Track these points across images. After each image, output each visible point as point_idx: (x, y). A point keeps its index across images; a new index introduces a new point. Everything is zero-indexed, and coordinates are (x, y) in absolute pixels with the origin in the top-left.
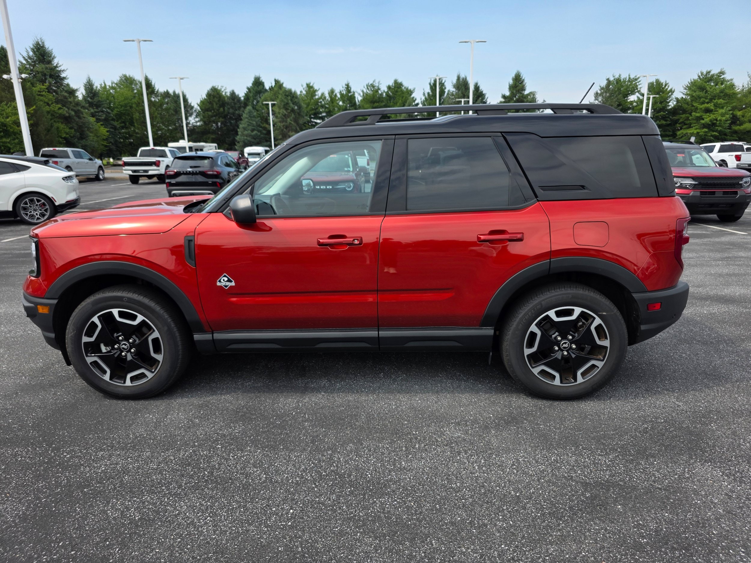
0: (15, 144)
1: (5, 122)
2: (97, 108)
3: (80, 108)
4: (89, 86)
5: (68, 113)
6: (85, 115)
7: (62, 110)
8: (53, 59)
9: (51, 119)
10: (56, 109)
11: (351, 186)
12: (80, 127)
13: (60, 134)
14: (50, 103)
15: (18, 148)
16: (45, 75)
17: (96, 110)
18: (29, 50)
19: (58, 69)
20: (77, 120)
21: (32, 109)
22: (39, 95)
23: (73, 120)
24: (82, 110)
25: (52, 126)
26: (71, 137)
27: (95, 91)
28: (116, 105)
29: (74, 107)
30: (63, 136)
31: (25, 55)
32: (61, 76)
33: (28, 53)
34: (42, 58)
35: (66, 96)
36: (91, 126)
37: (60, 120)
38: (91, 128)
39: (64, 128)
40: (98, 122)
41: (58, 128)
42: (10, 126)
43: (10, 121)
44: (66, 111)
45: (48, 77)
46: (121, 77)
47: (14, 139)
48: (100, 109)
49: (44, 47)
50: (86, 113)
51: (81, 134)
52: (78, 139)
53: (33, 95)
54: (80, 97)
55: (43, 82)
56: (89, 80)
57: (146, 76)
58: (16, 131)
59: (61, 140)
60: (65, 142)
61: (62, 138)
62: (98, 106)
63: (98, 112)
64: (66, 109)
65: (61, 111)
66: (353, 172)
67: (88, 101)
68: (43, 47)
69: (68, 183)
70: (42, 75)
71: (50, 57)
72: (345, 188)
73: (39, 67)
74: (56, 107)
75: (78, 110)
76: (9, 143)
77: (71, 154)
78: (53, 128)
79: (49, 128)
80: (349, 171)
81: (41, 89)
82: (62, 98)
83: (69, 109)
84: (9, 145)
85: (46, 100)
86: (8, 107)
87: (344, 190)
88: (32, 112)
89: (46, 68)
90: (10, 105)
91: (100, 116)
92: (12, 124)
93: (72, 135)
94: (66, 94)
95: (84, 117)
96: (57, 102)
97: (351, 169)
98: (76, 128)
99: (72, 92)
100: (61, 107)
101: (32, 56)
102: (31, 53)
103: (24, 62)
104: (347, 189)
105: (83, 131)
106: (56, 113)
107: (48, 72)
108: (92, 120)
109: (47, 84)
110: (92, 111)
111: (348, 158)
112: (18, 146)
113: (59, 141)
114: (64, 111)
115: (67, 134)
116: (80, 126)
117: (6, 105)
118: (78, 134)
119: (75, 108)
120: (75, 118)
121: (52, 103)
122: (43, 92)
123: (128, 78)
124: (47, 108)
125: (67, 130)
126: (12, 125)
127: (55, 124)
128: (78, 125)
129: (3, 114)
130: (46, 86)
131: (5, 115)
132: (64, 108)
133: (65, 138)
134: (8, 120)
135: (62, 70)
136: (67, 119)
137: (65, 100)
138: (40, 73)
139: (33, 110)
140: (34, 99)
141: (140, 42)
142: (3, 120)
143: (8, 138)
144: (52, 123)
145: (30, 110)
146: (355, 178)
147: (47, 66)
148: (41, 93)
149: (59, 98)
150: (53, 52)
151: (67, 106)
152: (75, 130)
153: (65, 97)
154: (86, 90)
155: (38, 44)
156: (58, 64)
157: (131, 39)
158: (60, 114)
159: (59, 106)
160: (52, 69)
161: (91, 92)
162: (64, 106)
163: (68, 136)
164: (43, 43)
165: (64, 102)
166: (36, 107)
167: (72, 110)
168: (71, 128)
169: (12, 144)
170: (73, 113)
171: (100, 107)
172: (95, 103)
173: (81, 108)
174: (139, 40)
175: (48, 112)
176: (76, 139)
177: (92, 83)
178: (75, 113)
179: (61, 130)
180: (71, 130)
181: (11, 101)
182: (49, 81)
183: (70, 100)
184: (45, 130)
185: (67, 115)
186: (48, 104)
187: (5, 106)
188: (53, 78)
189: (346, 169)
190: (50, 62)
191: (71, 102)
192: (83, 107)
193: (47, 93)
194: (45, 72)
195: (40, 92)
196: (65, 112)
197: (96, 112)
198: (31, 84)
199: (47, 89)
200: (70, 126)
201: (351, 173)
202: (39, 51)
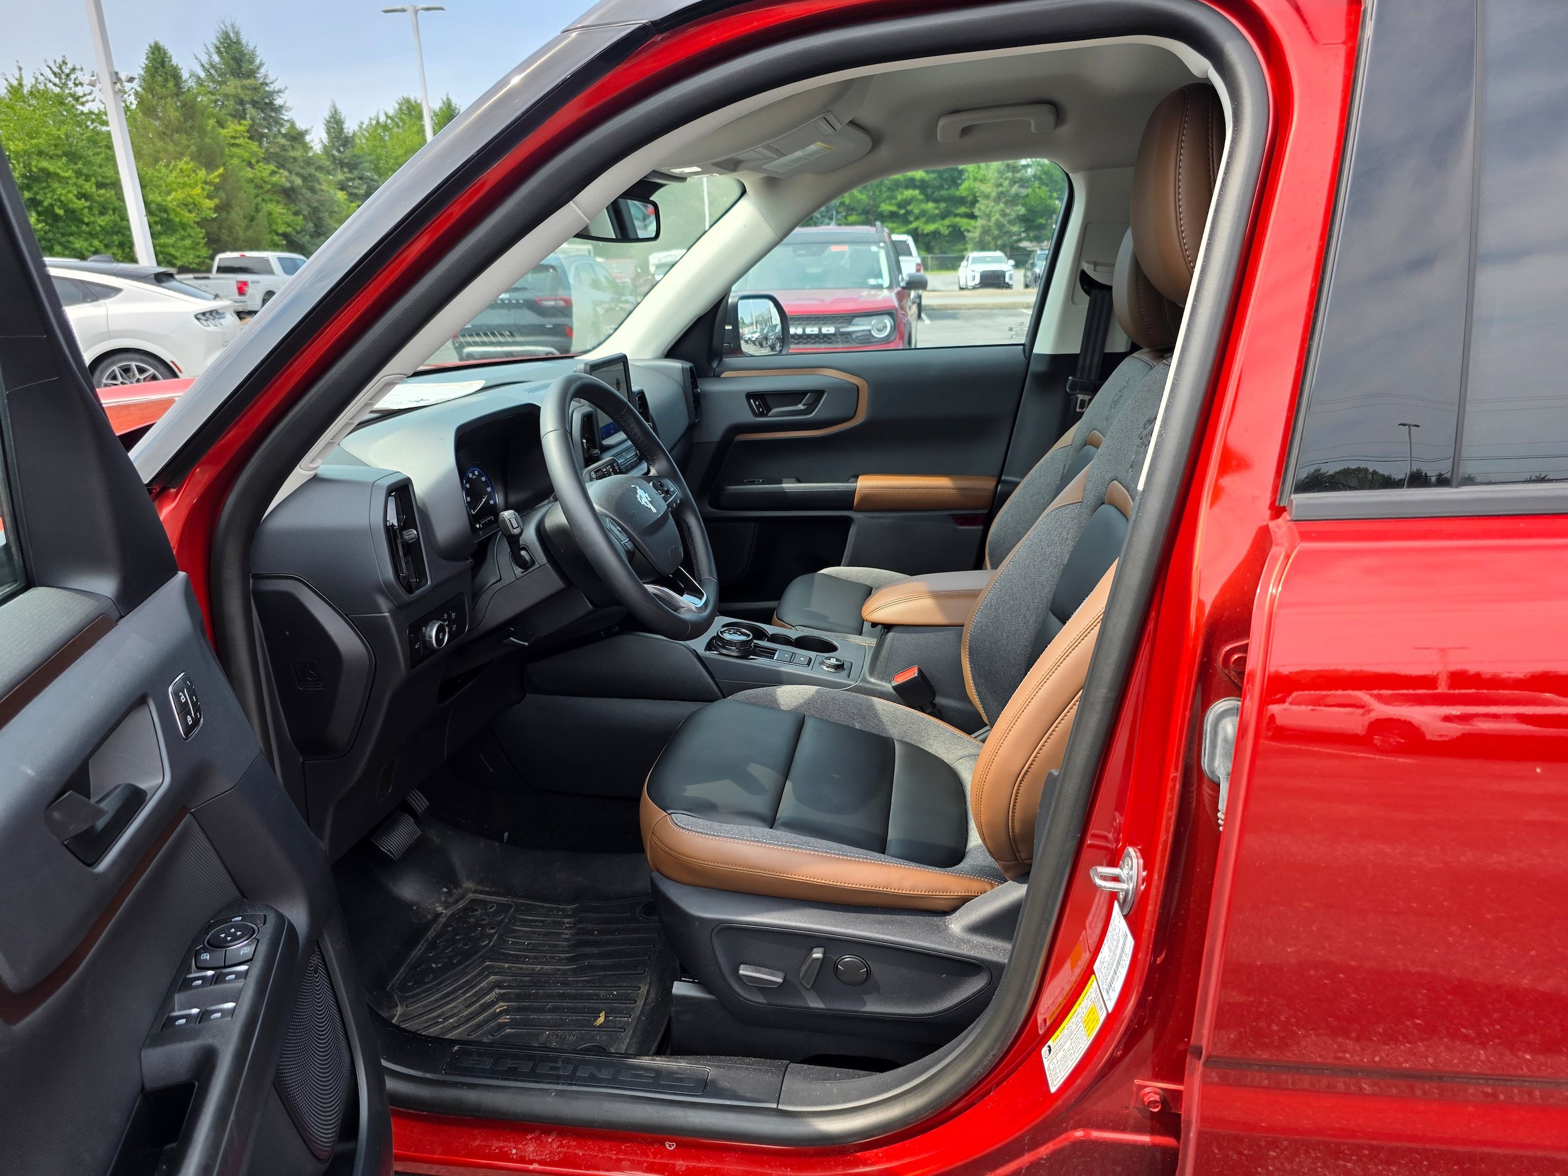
0: (186, 248)
1: (164, 203)
2: (350, 172)
3: (313, 171)
4: (335, 124)
5: (289, 181)
6: (325, 187)
7: (278, 175)
8: (258, 68)
9: (257, 196)
10: (265, 174)
11: (885, 327)
12: (315, 210)
13: (274, 227)
14: (253, 161)
15: (191, 256)
16: (242, 102)
17: (348, 175)
18: (212, 50)
19: (267, 89)
20: (309, 195)
21: (216, 173)
22: (234, 145)
23: (300, 197)
24: (318, 174)
25: (257, 210)
26: (297, 233)
27: (347, 137)
28: (390, 164)
29: (303, 168)
30: (280, 231)
31: (204, 59)
32: (275, 102)
33: (211, 57)
34: (235, 66)
35: (283, 146)
36: (336, 209)
37: (276, 198)
38: (335, 212)
39: (283, 214)
40: (351, 202)
41: (270, 214)
42: (174, 210)
43: (173, 200)
44: (286, 177)
45: (248, 106)
46: (399, 104)
47: (183, 239)
48: (356, 173)
49: (240, 44)
50: (329, 183)
51: (316, 226)
52: (312, 236)
53: (218, 145)
54: (317, 148)
55: (240, 116)
56: (336, 111)
57: (448, 99)
58: (185, 220)
59: (276, 238)
60: (284, 242)
61: (278, 234)
62: (352, 167)
63: (352, 180)
64: (286, 173)
65: (274, 179)
66: (890, 287)
67: (334, 156)
68: (238, 42)
69: (209, 326)
70: (235, 102)
71: (251, 62)
72: (870, 331)
73: (233, 86)
74: (264, 170)
75: (310, 175)
76: (173, 246)
77: (276, 266)
78: (261, 213)
79: (252, 213)
80: (880, 287)
81: (236, 131)
82: (278, 150)
83: (290, 172)
84: (173, 251)
85: (246, 155)
86: (171, 171)
87: (867, 339)
88: (217, 180)
89: (244, 87)
90: (174, 166)
91: (355, 188)
92: (178, 206)
93: (298, 228)
94: (283, 141)
95: (322, 191)
96: (267, 160)
97: (886, 282)
98: (306, 213)
99: (297, 137)
100: (276, 169)
101: (219, 64)
102: (216, 58)
103: (202, 75)
104: (875, 333)
105: (320, 219)
106: (265, 182)
107: (247, 96)
108: (341, 196)
109: (247, 122)
110: (340, 177)
111: (876, 254)
112: (191, 252)
113: (272, 240)
114: (283, 178)
115: (289, 225)
116: (315, 208)
117: (167, 166)
118: (311, 225)
119: (302, 171)
120: (304, 191)
121: (258, 162)
122: (239, 138)
123: (413, 106)
124: (249, 173)
125: (290, 218)
126: (178, 210)
127: (263, 205)
128: (309, 206)
129: (161, 186)
130: (245, 126)
131: (164, 188)
132: (281, 171)
133: (285, 235)
134: (169, 198)
135: (276, 90)
136: (288, 194)
137: (283, 153)
138: (231, 98)
139: (219, 176)
140: (222, 154)
141: (416, 12)
142: (159, 199)
143: (172, 236)
144: (257, 204)
145: (213, 176)
146: (896, 304)
147: (247, 82)
148: (237, 141)
149: (272, 150)
150: (257, 53)
151: (287, 166)
152: (305, 218)
153: (283, 148)
154: (328, 133)
155: (226, 36)
156: (266, 76)
157: (398, 7)
158: (274, 185)
159: (272, 167)
160: (255, 89)
161: (338, 138)
162: (281, 166)
163: (290, 229)
164: (237, 34)
165: (280, 161)
166: (225, 169)
167: (297, 174)
168: (296, 213)
169: (179, 248)
170: (298, 181)
171: (356, 168)
172: (346, 161)
173: (316, 170)
174: (414, 7)
175: (251, 181)
176: (307, 237)
177: (340, 119)
178: (303, 181)
179: (277, 218)
180: (296, 218)
181: (175, 159)
182: (251, 114)
183: (293, 154)
184: (245, 218)
185: (288, 185)
186: (250, 165)
187: (163, 170)
188: (258, 108)
189: (872, 282)
190: (252, 74)
191: (295, 159)
192: (320, 168)
193: (246, 140)
194: (242, 96)
195: (234, 138)
196: (283, 180)
197: (349, 180)
198: (217, 122)
199: (248, 131)
200: (294, 209)
201: (886, 292)
202: (230, 52)
